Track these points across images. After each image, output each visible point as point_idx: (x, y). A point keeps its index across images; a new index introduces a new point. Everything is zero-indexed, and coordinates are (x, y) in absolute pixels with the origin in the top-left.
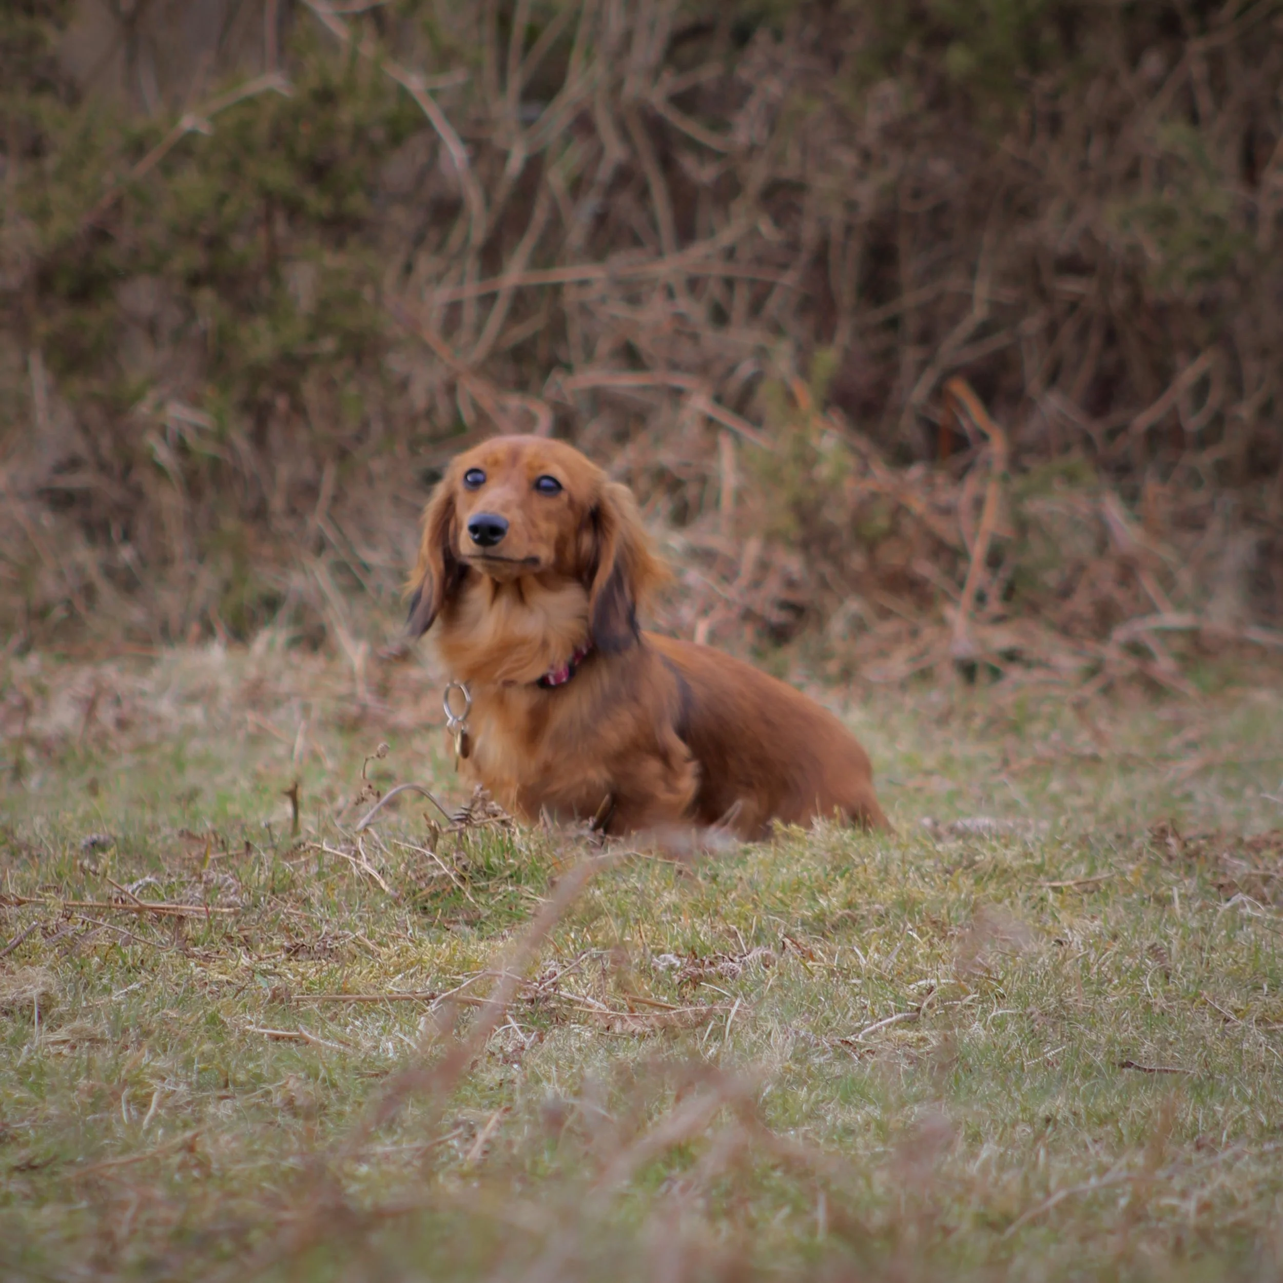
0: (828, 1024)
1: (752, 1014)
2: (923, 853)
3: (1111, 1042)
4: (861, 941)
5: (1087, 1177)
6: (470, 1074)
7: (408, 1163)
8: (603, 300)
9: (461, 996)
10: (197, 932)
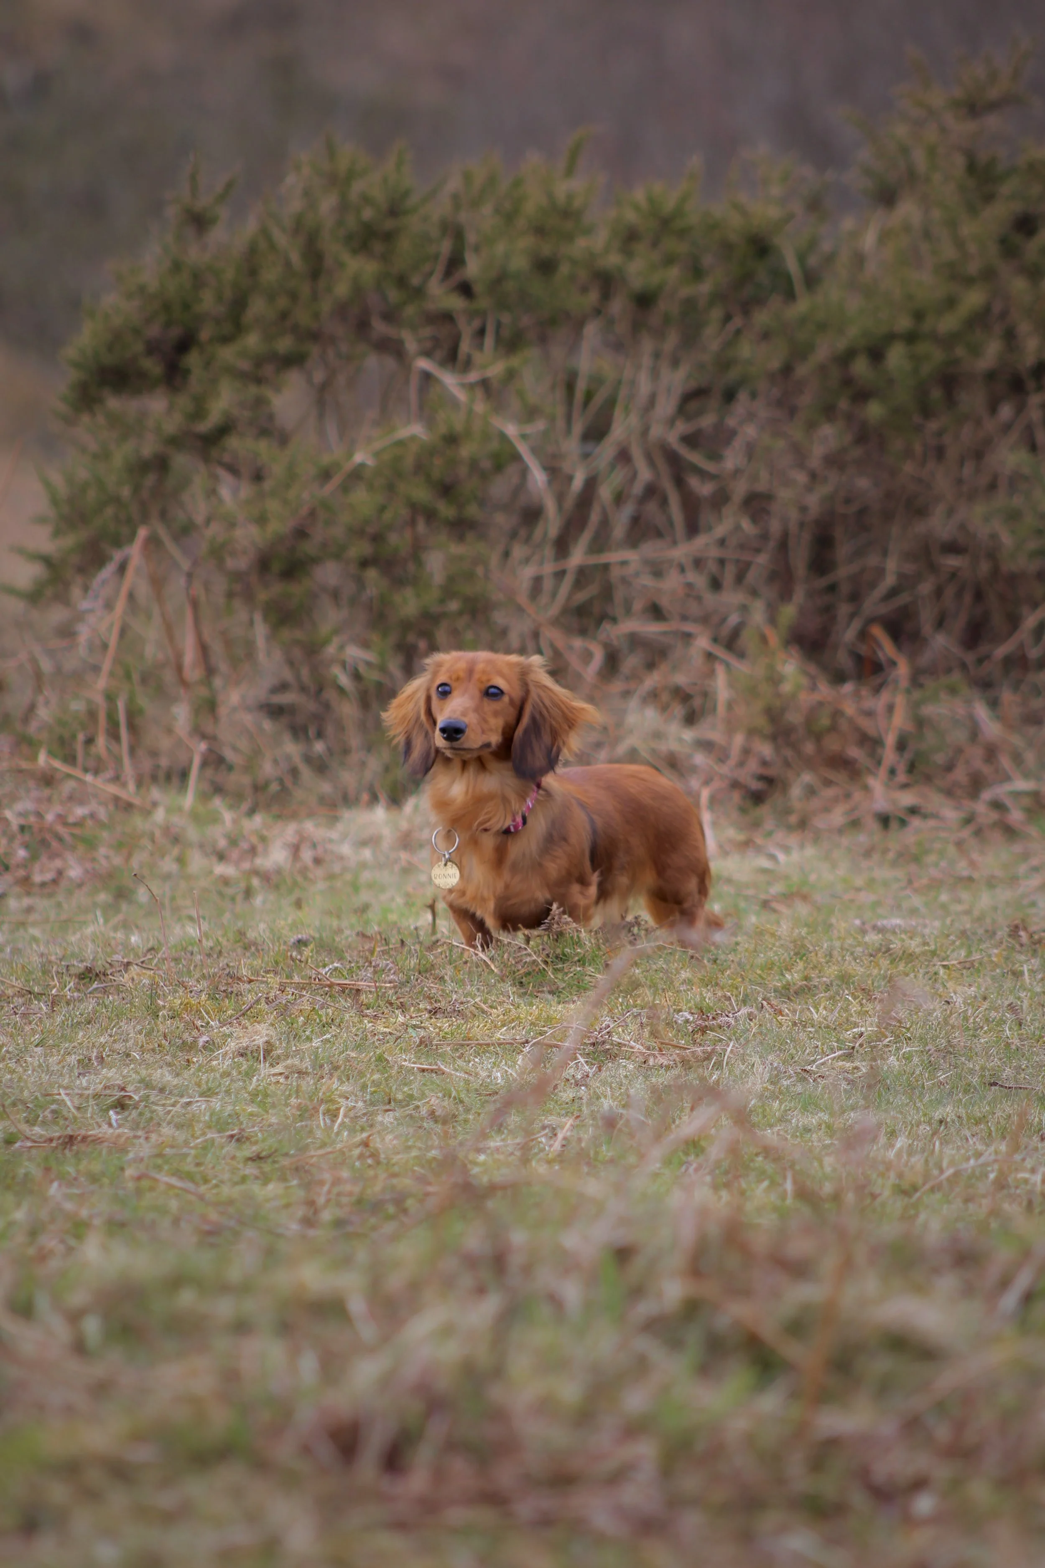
0: (792, 1058)
1: (742, 1052)
2: (855, 943)
3: (983, 1068)
4: (814, 1002)
5: (968, 1159)
6: (552, 1093)
7: (512, 1154)
8: (637, 575)
9: (546, 1041)
10: (369, 1000)
